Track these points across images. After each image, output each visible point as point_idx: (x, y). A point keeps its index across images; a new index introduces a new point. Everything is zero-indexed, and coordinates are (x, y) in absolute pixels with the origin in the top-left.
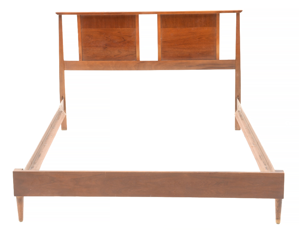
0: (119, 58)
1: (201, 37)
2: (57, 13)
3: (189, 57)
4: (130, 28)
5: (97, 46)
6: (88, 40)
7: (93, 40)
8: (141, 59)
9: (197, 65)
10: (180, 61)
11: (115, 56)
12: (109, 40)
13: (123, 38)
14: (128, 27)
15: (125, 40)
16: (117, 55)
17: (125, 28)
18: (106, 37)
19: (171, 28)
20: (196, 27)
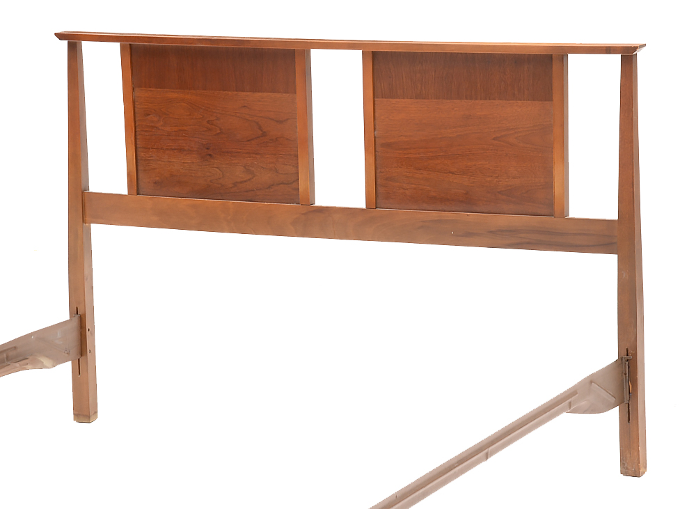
0: (247, 191)
1: (503, 134)
2: (61, 36)
3: (466, 202)
4: (279, 92)
5: (181, 150)
6: (153, 127)
7: (168, 129)
8: (321, 200)
9: (491, 232)
10: (434, 215)
11: (235, 184)
12: (219, 131)
13: (260, 128)
14: (274, 91)
15: (264, 134)
16: (241, 182)
17: (265, 94)
18: (208, 122)
19: (406, 100)
20: (486, 99)
